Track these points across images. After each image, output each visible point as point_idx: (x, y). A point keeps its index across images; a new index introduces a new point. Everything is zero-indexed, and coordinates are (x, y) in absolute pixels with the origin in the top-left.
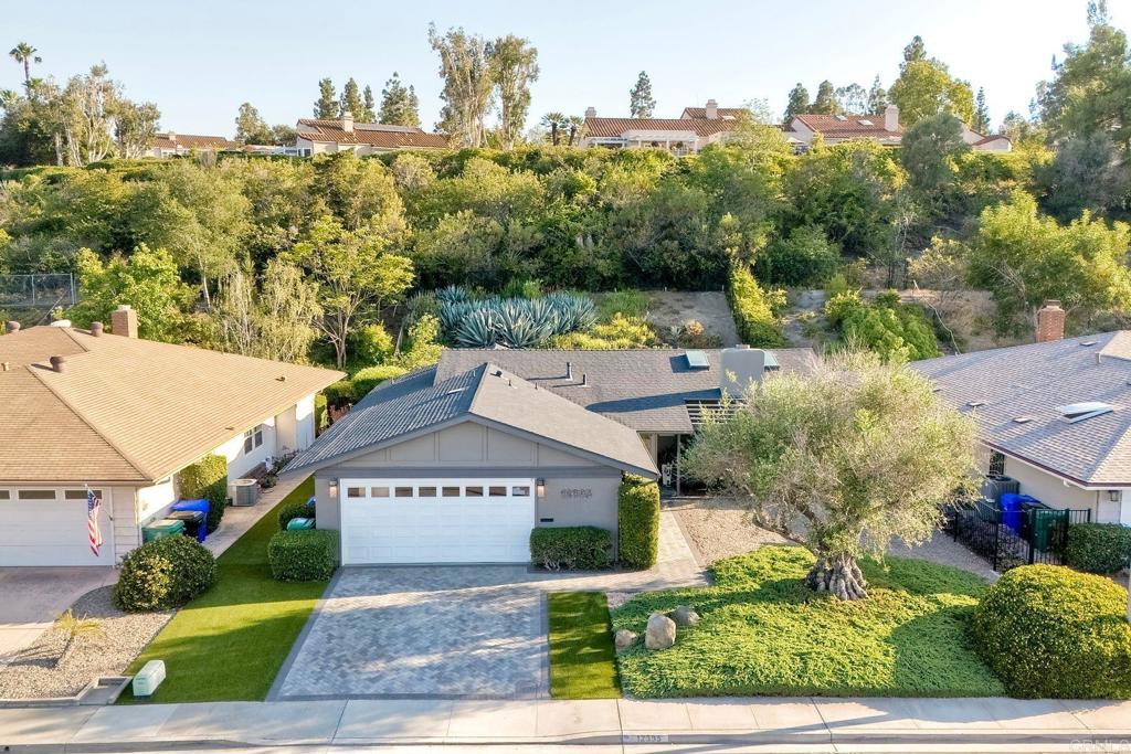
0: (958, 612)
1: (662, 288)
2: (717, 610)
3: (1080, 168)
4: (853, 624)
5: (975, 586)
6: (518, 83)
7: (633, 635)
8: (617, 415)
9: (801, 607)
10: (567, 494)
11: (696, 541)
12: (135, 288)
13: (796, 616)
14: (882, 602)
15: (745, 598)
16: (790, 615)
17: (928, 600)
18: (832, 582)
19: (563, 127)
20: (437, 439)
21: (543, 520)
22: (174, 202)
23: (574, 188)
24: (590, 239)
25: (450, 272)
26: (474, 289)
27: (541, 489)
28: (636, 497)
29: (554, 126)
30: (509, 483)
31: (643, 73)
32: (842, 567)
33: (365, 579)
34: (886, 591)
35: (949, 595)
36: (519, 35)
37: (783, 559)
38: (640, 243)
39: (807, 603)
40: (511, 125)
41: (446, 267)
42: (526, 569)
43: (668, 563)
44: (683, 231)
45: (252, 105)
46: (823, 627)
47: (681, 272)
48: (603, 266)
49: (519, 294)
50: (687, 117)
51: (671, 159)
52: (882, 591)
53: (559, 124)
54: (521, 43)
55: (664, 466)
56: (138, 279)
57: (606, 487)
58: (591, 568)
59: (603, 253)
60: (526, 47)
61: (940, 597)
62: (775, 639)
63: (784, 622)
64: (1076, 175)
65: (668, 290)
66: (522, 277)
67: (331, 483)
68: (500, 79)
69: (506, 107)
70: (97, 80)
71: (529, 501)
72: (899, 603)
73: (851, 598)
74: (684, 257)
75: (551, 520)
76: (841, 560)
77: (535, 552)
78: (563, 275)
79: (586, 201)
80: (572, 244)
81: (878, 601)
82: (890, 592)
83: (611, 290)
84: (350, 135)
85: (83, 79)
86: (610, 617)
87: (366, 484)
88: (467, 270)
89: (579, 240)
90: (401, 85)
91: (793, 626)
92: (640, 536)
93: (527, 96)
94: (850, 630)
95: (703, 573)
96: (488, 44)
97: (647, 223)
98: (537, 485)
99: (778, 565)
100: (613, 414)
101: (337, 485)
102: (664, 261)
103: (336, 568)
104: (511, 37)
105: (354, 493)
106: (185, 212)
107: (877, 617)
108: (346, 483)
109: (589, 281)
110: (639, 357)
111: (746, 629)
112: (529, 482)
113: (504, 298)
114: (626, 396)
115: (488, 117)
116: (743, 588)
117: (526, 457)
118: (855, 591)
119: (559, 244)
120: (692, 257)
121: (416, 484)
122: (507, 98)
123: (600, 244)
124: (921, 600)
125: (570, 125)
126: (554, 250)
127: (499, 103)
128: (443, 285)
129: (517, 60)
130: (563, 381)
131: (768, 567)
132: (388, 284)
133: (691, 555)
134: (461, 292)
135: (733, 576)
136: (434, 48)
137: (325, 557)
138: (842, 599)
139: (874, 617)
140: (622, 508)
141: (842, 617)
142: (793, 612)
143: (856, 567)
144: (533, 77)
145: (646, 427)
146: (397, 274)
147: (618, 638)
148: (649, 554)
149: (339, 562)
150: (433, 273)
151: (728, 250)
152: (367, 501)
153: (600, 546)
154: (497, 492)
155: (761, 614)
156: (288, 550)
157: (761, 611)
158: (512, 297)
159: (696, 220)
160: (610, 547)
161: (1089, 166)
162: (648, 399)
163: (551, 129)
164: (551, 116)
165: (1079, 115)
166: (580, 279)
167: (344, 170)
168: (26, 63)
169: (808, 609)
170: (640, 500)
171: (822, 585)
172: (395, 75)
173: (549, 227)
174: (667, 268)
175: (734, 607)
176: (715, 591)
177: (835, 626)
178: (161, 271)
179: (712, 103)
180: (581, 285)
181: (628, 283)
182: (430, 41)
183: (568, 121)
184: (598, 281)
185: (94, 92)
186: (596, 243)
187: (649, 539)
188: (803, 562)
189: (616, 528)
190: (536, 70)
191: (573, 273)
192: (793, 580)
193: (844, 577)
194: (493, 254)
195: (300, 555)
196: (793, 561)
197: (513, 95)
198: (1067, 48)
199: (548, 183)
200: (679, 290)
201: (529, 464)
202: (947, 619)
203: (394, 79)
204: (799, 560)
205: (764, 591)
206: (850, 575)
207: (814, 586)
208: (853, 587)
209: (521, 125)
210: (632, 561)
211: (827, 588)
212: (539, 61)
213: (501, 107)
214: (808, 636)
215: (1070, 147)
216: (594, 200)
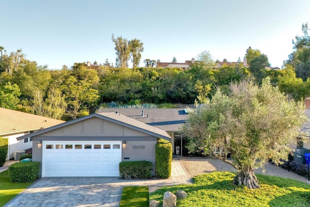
0: (302, 194)
1: (178, 103)
2: (195, 192)
3: (304, 71)
4: (256, 198)
5: (305, 185)
6: (137, 52)
7: (158, 202)
8: (159, 126)
9: (232, 191)
10: (135, 147)
11: (187, 170)
12: (3, 95)
13: (230, 195)
14: (267, 189)
15: (208, 187)
16: (227, 194)
17: (287, 189)
18: (245, 181)
19: (150, 63)
20: (82, 125)
21: (125, 158)
22: (25, 74)
23: (152, 75)
24: (156, 88)
25: (112, 98)
26: (120, 103)
27: (124, 145)
28: (163, 148)
29: (148, 63)
30: (111, 143)
31: (174, 58)
32: (248, 175)
33: (49, 182)
34: (268, 185)
35: (295, 187)
36: (138, 39)
37: (223, 175)
38: (171, 89)
39: (235, 190)
40: (135, 63)
41: (111, 97)
42: (117, 178)
43: (176, 177)
44: (185, 85)
45: (66, 65)
46: (243, 198)
47: (184, 98)
48: (160, 96)
49: (133, 104)
50: (186, 63)
51: (181, 71)
52: (266, 185)
53: (149, 62)
54: (138, 41)
55: (176, 147)
56: (5, 93)
57: (150, 144)
58: (144, 178)
59: (160, 92)
60: (140, 42)
61: (291, 188)
62: (222, 203)
63: (224, 197)
64: (303, 73)
65: (180, 103)
66: (134, 99)
67: (38, 142)
68: (132, 51)
69: (134, 59)
70: (18, 53)
71: (120, 151)
72: (274, 190)
73: (253, 188)
74: (185, 93)
75: (128, 158)
76: (248, 171)
77: (121, 171)
78: (148, 99)
79: (155, 79)
80: (150, 90)
81: (265, 189)
82: (269, 185)
83: (163, 103)
84: (89, 67)
85: (14, 53)
86: (148, 195)
87: (54, 143)
88: (118, 97)
89: (153, 89)
90: (109, 62)
91: (230, 198)
92: (164, 164)
93: (140, 56)
94: (255, 200)
95: (190, 180)
96: (129, 41)
97: (173, 83)
98: (123, 143)
99: (220, 177)
100: (157, 126)
101: (41, 143)
102: (179, 94)
103: (38, 178)
104: (136, 39)
105: (49, 147)
106: (28, 76)
107: (266, 195)
108: (46, 143)
109: (156, 101)
110: (168, 110)
111: (208, 199)
112: (119, 143)
113: (129, 105)
114: (162, 121)
115: (129, 61)
116: (207, 184)
117: (119, 132)
118: (255, 185)
119: (147, 90)
120: (187, 93)
121: (74, 143)
122: (134, 56)
123: (159, 89)
124: (283, 189)
125: (152, 62)
126: (145, 92)
127: (132, 57)
128: (110, 101)
129: (137, 46)
130: (140, 117)
131: (217, 177)
132: (91, 98)
133: (186, 174)
134: (115, 103)
135: (202, 180)
136: (113, 41)
137: (32, 172)
138: (249, 188)
139: (265, 196)
140: (157, 152)
141: (251, 195)
142: (228, 193)
143: (254, 175)
144: (142, 51)
145: (168, 130)
146: (94, 96)
147: (150, 203)
148: (168, 172)
149: (41, 176)
150: (107, 98)
151: (199, 90)
152: (54, 150)
153: (147, 169)
154: (107, 147)
155: (214, 193)
156: (16, 169)
157: (214, 192)
158: (131, 105)
159: (188, 82)
160: (152, 169)
161: (306, 70)
162: (171, 122)
163: (146, 64)
164: (147, 60)
165: (302, 56)
166: (153, 100)
167: (82, 69)
168: (2, 52)
169: (235, 192)
170: (164, 149)
171: (240, 183)
172: (107, 59)
173: (144, 85)
174: (180, 97)
175: (203, 191)
176: (195, 185)
177: (248, 198)
178: (14, 90)
179: (193, 59)
180: (153, 102)
181: (168, 102)
182: (112, 39)
183: (151, 61)
184: (159, 101)
185: (18, 57)
186: (158, 89)
187: (168, 166)
188: (231, 176)
189: (155, 161)
190: (143, 49)
191: (151, 98)
192: (228, 181)
193: (250, 178)
194: (126, 93)
195: (21, 171)
196: (227, 176)
197: (136, 55)
198: (297, 38)
199: (144, 74)
200: (184, 104)
201: (120, 135)
202: (298, 196)
203: (106, 61)
204: (229, 175)
205: (216, 185)
206: (252, 178)
207: (237, 183)
208: (254, 183)
209: (138, 64)
210: (161, 175)
211: (243, 183)
212: (144, 46)
213: (133, 58)
214: (237, 202)
215: (300, 65)
216: (158, 79)
